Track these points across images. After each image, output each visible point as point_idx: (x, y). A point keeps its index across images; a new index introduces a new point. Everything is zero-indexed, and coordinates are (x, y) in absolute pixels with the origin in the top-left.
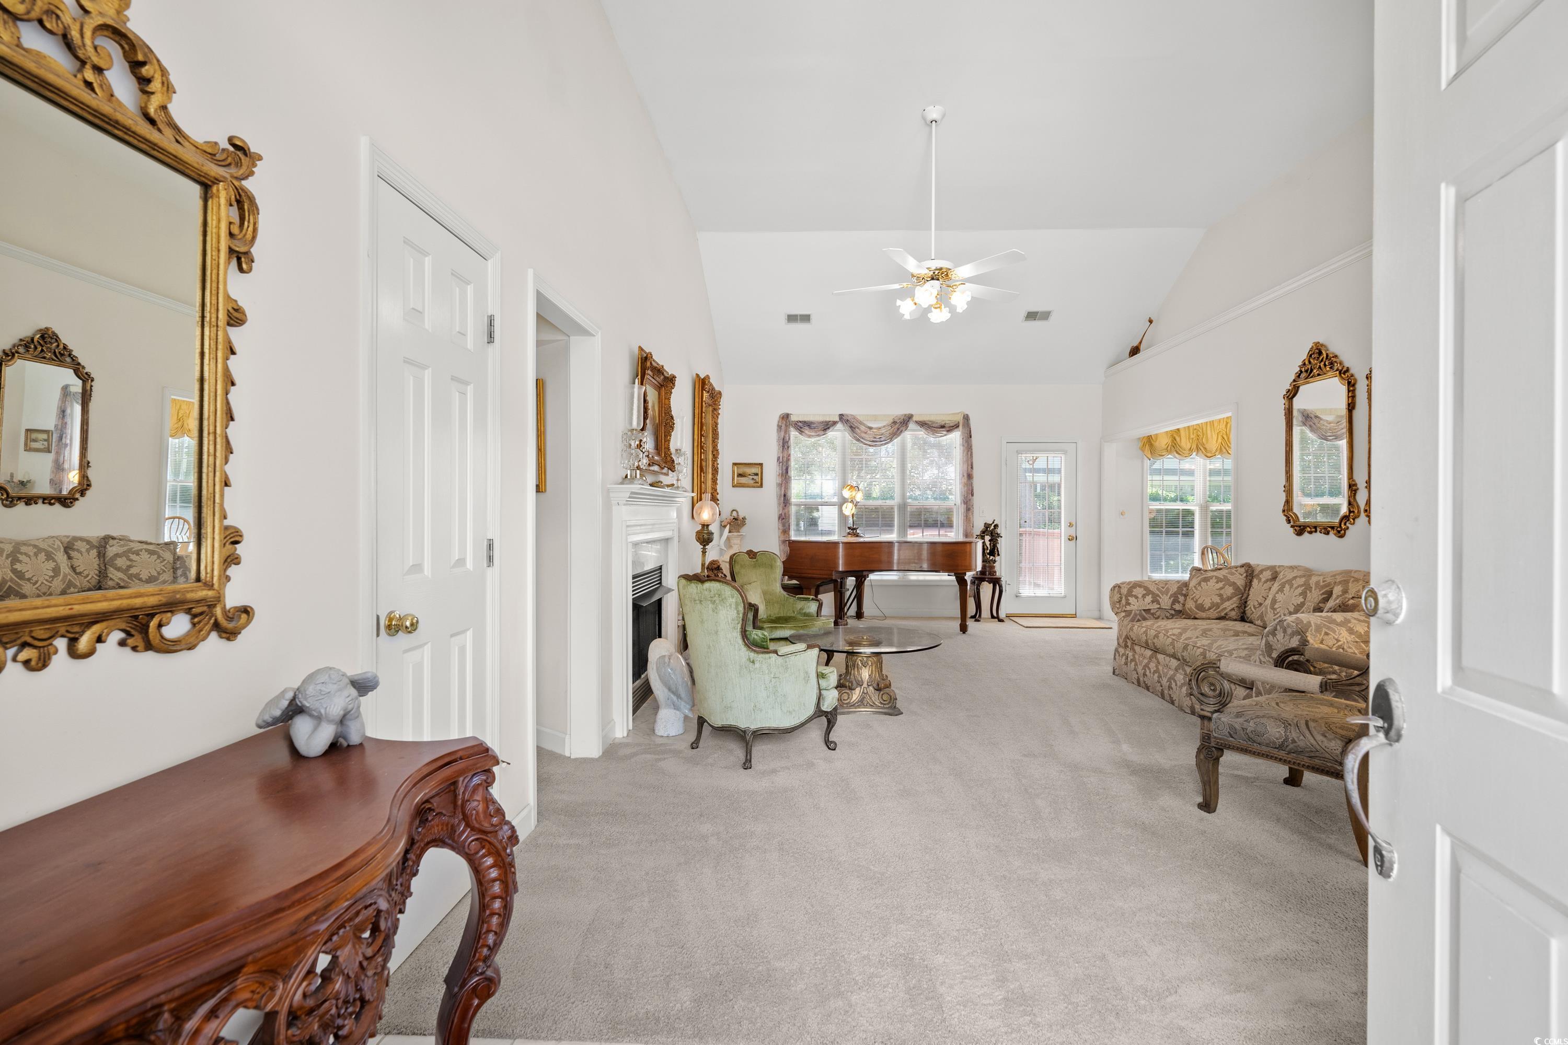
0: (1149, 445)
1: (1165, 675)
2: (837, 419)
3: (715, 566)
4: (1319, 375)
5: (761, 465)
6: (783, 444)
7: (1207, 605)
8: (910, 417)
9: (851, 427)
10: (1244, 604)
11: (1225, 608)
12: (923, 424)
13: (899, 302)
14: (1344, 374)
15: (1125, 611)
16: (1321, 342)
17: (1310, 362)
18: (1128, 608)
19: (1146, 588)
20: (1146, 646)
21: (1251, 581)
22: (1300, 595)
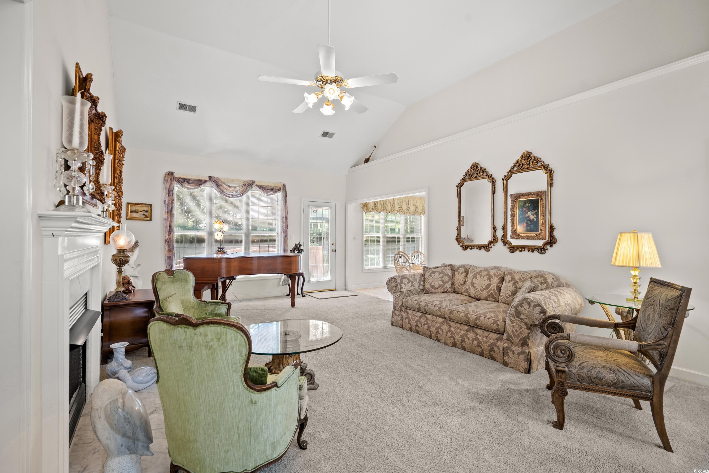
0: (365, 207)
1: (434, 326)
2: (207, 179)
3: (126, 281)
4: (476, 177)
5: (150, 205)
6: (169, 192)
7: (437, 286)
8: (254, 182)
9: (217, 185)
10: (453, 285)
11: (446, 287)
12: (261, 187)
13: (306, 95)
14: (490, 177)
15: (400, 292)
16: (477, 162)
17: (471, 171)
18: (402, 290)
19: (408, 279)
20: (419, 310)
21: (454, 273)
22: (487, 280)
